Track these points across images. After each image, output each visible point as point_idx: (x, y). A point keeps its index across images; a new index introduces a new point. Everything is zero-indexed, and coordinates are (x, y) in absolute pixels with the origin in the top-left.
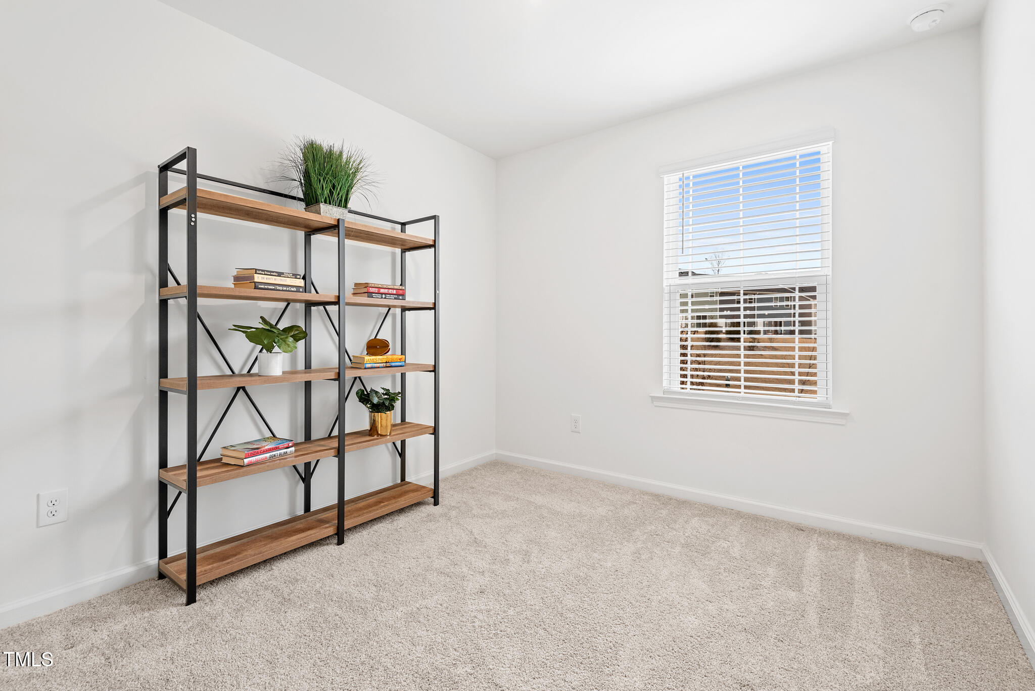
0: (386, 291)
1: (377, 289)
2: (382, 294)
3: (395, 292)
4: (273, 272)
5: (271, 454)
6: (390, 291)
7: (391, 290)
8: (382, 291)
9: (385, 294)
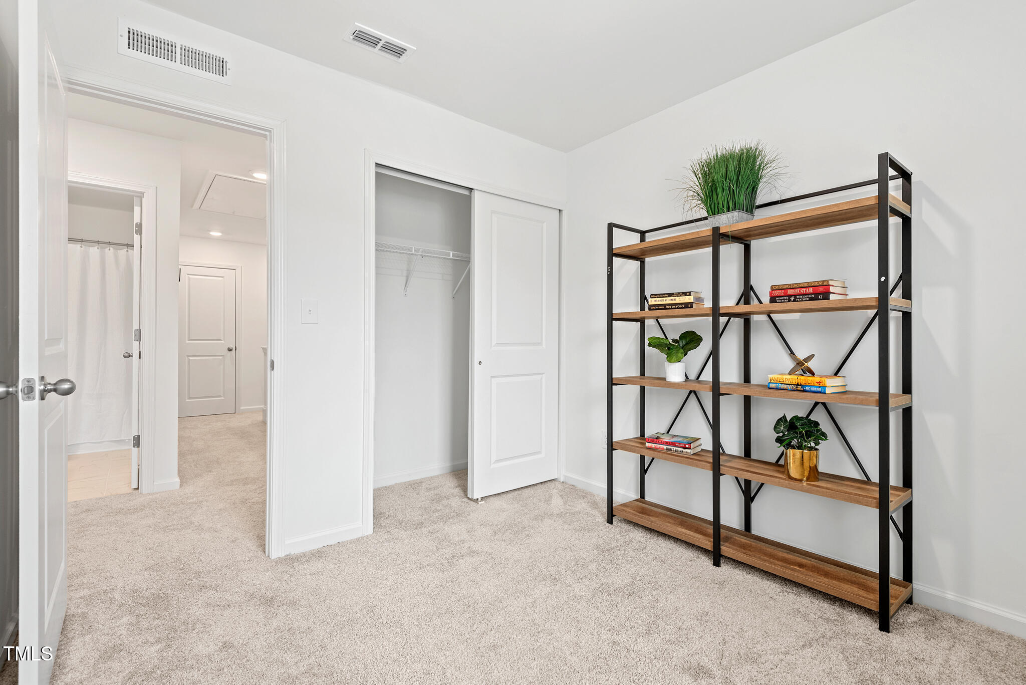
0: (797, 291)
1: (783, 291)
2: (790, 296)
3: (811, 290)
4: (664, 294)
5: (668, 447)
6: (803, 291)
7: (804, 289)
8: (790, 292)
9: (795, 296)
